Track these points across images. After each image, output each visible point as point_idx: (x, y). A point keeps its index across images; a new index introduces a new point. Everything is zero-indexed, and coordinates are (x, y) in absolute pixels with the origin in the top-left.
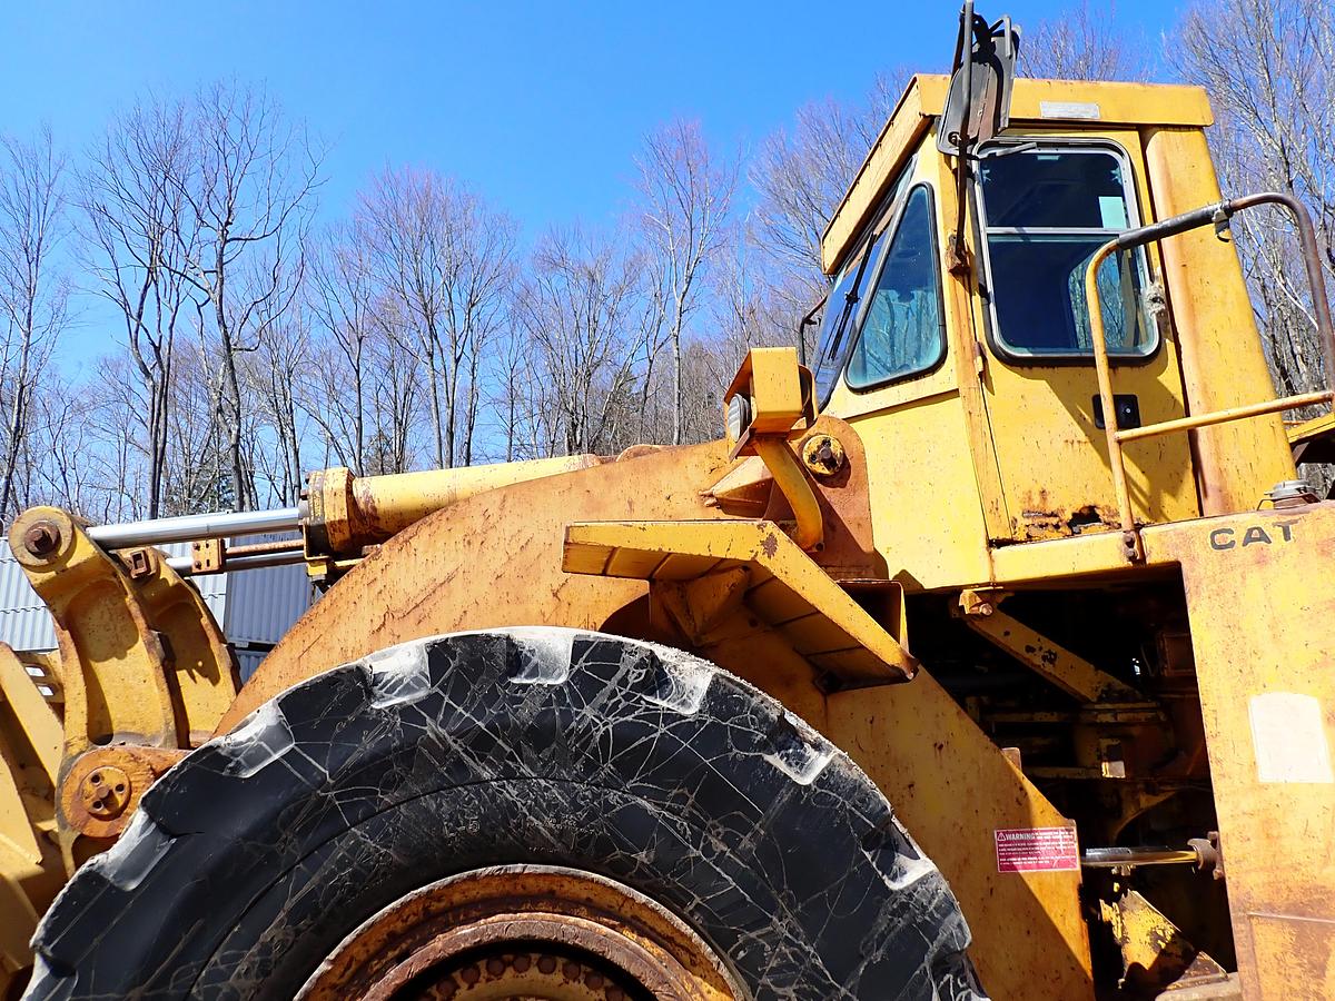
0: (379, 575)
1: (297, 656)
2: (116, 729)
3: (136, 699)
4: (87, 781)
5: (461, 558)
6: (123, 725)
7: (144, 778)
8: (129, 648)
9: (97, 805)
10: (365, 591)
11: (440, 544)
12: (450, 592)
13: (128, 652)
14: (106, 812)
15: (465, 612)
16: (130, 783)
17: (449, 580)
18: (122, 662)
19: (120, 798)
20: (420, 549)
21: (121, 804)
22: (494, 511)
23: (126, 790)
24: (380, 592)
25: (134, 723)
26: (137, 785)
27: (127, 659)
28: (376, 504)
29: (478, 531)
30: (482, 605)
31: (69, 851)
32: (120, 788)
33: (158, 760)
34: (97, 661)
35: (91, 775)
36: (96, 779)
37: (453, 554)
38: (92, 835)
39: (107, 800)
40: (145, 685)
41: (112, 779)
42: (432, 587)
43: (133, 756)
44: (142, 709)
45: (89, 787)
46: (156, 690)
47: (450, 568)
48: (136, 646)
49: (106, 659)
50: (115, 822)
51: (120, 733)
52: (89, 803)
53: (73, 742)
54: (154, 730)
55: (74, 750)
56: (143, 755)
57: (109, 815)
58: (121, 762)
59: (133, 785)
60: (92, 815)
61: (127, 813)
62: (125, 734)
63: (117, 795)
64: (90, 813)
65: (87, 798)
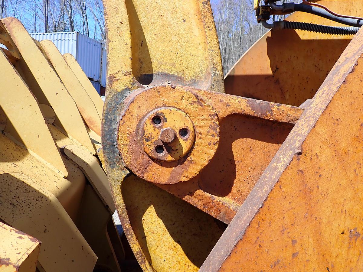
2: (156, 69)
3: (175, 38)
4: (147, 121)
6: (163, 66)
7: (209, 123)
9: (159, 149)
14: (169, 158)
16: (194, 127)
19: (185, 144)
21: (185, 150)
23: (190, 135)
25: (174, 65)
26: (201, 130)
32: (184, 132)
33: (219, 104)
35: (151, 115)
36: (157, 119)
38: (153, 181)
39: (168, 145)
40: (183, 26)
41: (174, 121)
43: (197, 97)
44: (182, 51)
45: (149, 128)
46: (197, 31)
50: (178, 169)
52: (150, 147)
56: (204, 98)
57: (171, 162)
58: (184, 104)
59: (197, 130)
60: (153, 159)
61: (191, 161)
62: (167, 76)
63: (181, 140)
64: (150, 157)
65: (147, 140)
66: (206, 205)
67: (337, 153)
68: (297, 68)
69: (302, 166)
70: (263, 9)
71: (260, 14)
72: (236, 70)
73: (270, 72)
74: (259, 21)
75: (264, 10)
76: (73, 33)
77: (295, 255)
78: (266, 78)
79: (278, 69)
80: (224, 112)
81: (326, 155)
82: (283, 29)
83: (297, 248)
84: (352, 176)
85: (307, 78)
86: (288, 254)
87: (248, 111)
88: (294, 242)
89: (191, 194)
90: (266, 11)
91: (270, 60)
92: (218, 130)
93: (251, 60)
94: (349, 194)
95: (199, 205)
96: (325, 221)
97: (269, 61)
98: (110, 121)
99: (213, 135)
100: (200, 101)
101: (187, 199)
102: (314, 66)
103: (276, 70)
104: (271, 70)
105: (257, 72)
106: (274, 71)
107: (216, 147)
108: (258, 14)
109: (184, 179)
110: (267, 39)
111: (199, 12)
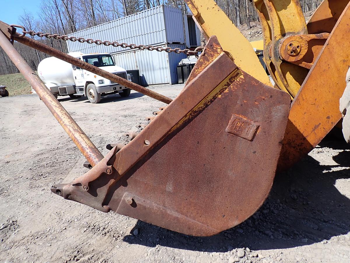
2: (286, 32)
3: (291, 21)
6: (289, 30)
7: (305, 43)
8: (288, 6)
9: (292, 52)
13: (288, 7)
14: (295, 54)
16: (301, 45)
18: (286, 10)
19: (298, 50)
21: (299, 52)
23: (300, 48)
25: (292, 29)
26: (303, 45)
27: (287, 9)
31: (279, 67)
32: (298, 47)
33: (307, 38)
34: (279, 11)
35: (289, 44)
36: (290, 45)
39: (294, 51)
40: (293, 17)
41: (295, 45)
44: (294, 25)
45: (289, 47)
46: (298, 18)
48: (290, 5)
49: (281, 10)
50: (297, 57)
51: (288, 33)
52: (289, 52)
53: (277, 36)
54: (298, 31)
55: (278, 39)
56: (303, 37)
57: (295, 55)
58: (297, 39)
59: (301, 46)
60: (290, 55)
61: (301, 54)
62: (290, 33)
63: (297, 49)
64: (289, 55)
65: (289, 51)
66: (306, 66)
67: (337, 43)
69: (329, 47)
72: (312, 19)
73: (331, 16)
76: (160, 7)
77: (329, 68)
78: (329, 20)
79: (336, 13)
80: (309, 39)
81: (334, 43)
83: (329, 66)
84: (342, 47)
86: (327, 68)
87: (316, 38)
88: (328, 65)
89: (301, 63)
92: (307, 44)
94: (342, 52)
95: (304, 66)
96: (336, 59)
97: (330, 10)
98: (276, 49)
99: (306, 46)
100: (302, 38)
101: (300, 65)
105: (324, 18)
106: (333, 15)
107: (307, 49)
109: (299, 59)
111: (298, 13)
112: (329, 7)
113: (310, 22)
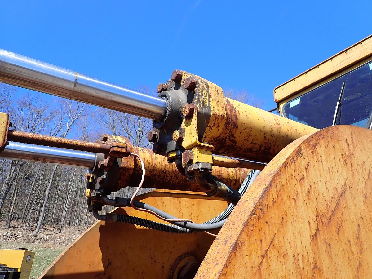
0: (305, 173)
1: (257, 262)
5: (345, 173)
10: (299, 188)
11: (332, 157)
12: (347, 203)
15: (359, 225)
17: (344, 191)
20: (324, 158)
22: (349, 141)
24: (309, 192)
28: (237, 114)
29: (347, 154)
30: (365, 221)
37: (340, 168)
42: (336, 196)
47: (342, 182)
68: (132, 261)
70: (94, 200)
71: (91, 205)
72: (57, 268)
73: (101, 268)
74: (90, 211)
75: (96, 201)
78: (95, 276)
79: (111, 263)
82: (116, 222)
85: (143, 273)
90: (98, 202)
91: (102, 252)
93: (79, 253)
97: (101, 254)
102: (150, 258)
103: (108, 265)
104: (102, 265)
105: (85, 269)
106: (106, 266)
108: (89, 203)
110: (99, 228)
112: (101, 246)
113: (51, 274)
